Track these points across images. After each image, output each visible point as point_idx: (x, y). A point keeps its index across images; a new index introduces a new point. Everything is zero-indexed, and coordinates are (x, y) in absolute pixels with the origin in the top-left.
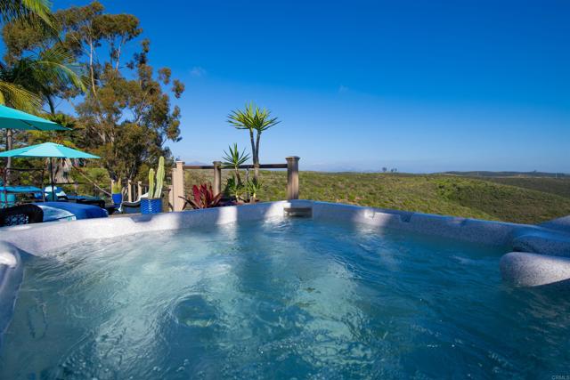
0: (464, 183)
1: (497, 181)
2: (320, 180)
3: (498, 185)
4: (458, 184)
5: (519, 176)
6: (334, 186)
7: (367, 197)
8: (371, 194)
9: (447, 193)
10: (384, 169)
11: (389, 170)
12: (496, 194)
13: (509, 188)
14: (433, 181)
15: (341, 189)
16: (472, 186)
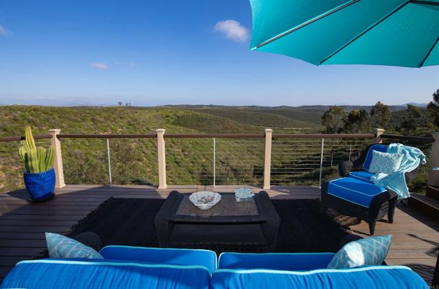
0: (181, 113)
1: (196, 111)
2: (75, 114)
3: (199, 113)
4: (178, 114)
5: (205, 108)
6: (93, 120)
7: (128, 128)
8: (130, 125)
9: (171, 121)
10: (120, 103)
11: (124, 105)
12: (199, 120)
13: (204, 115)
14: (161, 112)
15: (101, 122)
16: (186, 114)
